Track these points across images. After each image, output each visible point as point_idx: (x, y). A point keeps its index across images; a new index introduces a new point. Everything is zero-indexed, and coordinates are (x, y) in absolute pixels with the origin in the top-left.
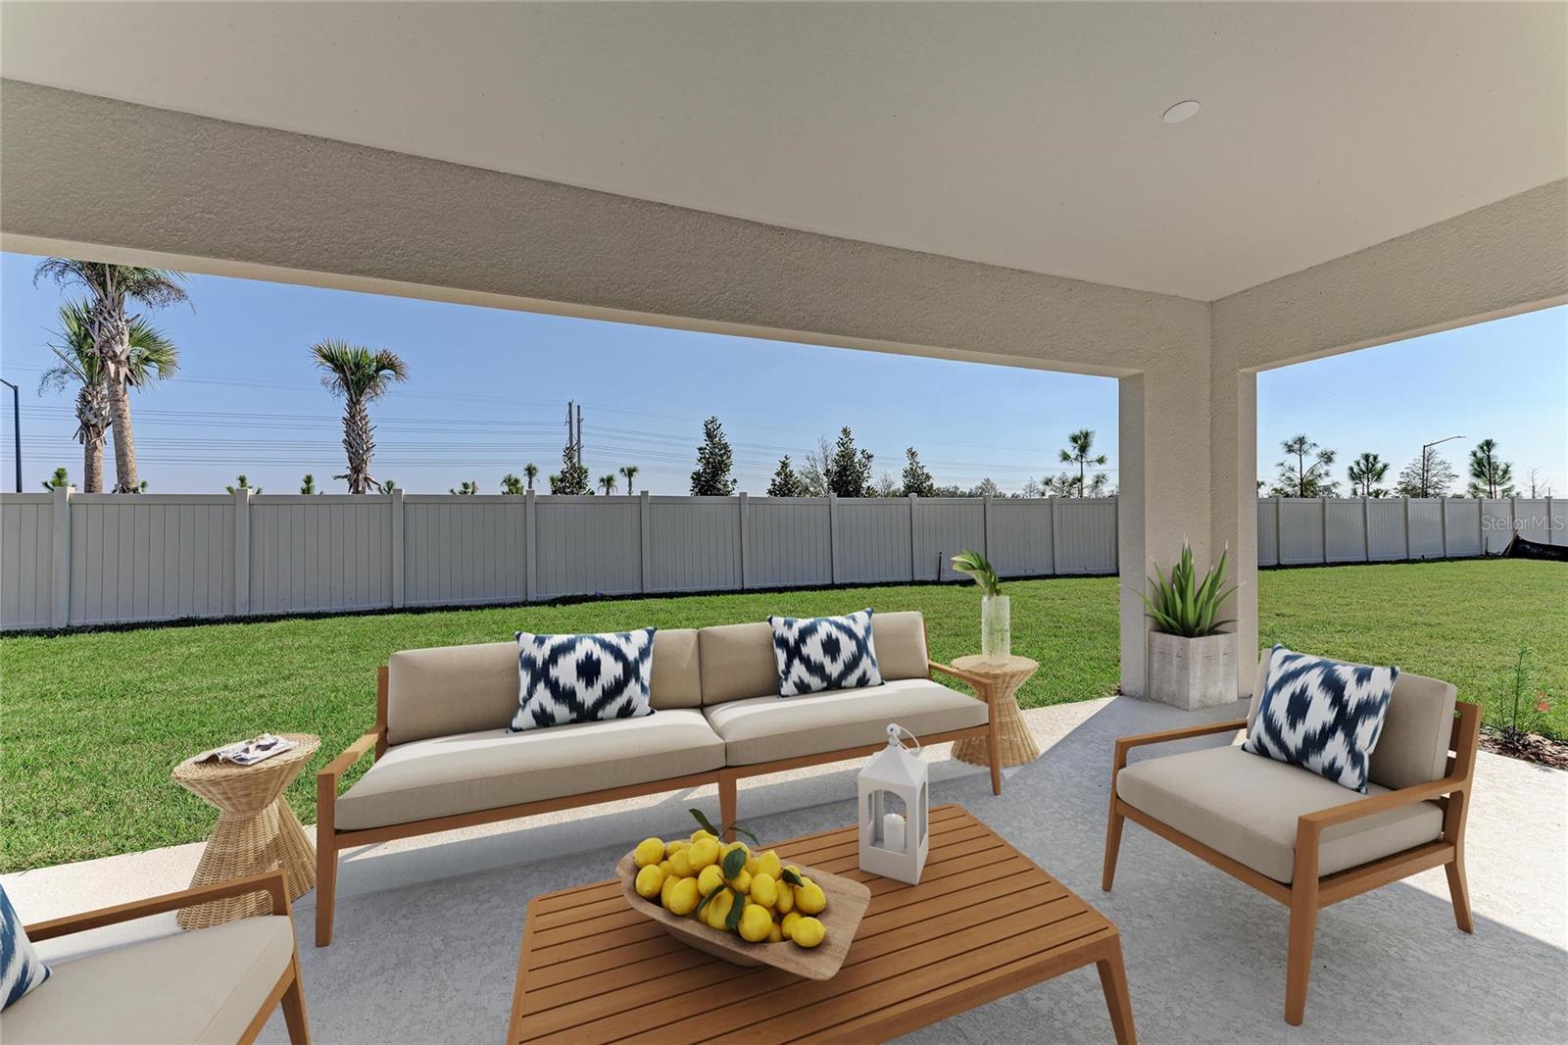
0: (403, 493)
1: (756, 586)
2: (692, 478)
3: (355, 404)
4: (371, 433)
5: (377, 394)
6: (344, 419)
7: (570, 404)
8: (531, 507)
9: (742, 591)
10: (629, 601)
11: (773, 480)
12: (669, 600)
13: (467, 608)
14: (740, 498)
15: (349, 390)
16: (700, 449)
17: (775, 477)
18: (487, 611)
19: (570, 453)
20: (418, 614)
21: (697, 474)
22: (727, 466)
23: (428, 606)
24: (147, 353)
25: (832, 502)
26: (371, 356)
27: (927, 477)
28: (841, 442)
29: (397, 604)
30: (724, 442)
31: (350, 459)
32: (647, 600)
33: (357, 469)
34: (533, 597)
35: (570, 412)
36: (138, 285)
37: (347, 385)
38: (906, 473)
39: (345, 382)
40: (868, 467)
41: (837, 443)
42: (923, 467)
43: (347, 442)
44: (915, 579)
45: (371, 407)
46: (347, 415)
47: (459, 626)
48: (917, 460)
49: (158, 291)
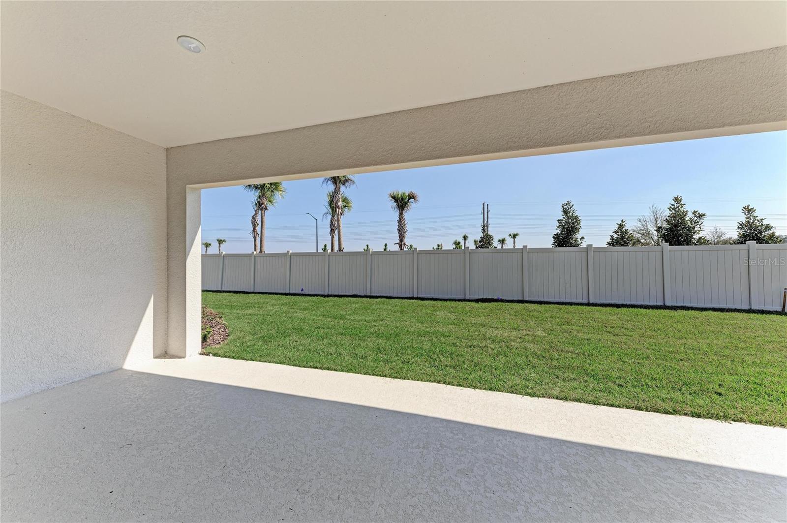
0: (418, 249)
1: (599, 302)
2: (553, 237)
3: (401, 214)
4: (406, 226)
5: (409, 209)
7: (484, 204)
8: (467, 255)
9: (589, 305)
10: (516, 304)
11: (612, 236)
14: (587, 248)
15: (399, 209)
16: (559, 221)
17: (613, 234)
18: (448, 302)
19: (485, 228)
20: (423, 300)
21: (556, 235)
22: (578, 230)
24: (345, 204)
25: (663, 249)
26: (407, 194)
27: (768, 227)
28: (673, 207)
29: (415, 296)
30: (575, 215)
31: (399, 236)
32: (526, 304)
33: (401, 240)
34: (468, 297)
35: (484, 208)
36: (344, 181)
37: (399, 207)
38: (741, 225)
39: (398, 206)
40: (700, 223)
41: (668, 208)
42: (762, 220)
43: (399, 230)
44: (753, 308)
45: (407, 215)
46: (398, 219)
47: (438, 307)
48: (755, 215)
49: (348, 182)
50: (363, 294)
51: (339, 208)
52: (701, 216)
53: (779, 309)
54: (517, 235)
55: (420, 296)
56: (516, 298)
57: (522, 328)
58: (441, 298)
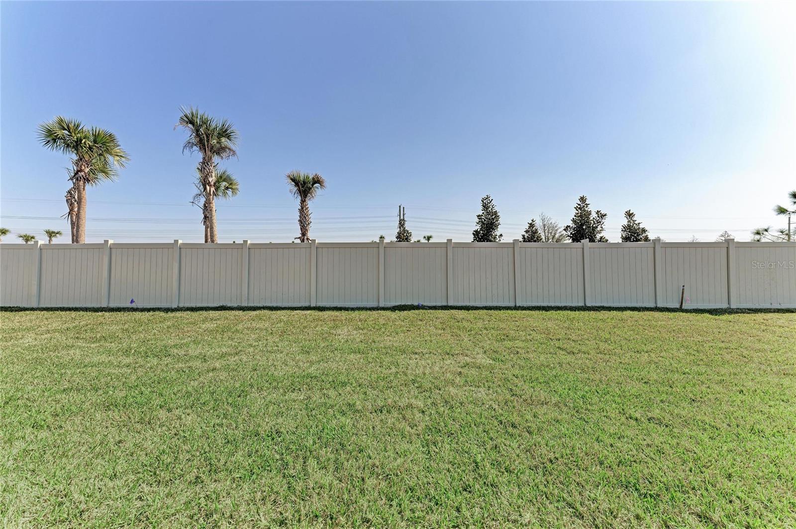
0: (317, 242)
1: (525, 304)
2: (473, 234)
3: (303, 202)
4: (310, 216)
5: (313, 197)
6: (299, 209)
7: (400, 207)
8: (382, 250)
9: (516, 308)
10: (440, 311)
11: (524, 236)
12: (467, 312)
13: (346, 309)
14: (514, 243)
15: (301, 195)
16: (478, 216)
17: (524, 233)
18: (357, 312)
19: (402, 223)
20: (321, 311)
21: (476, 231)
22: (497, 226)
23: (327, 306)
24: (227, 185)
25: (583, 246)
26: (311, 177)
27: (644, 231)
28: (579, 206)
29: (313, 305)
30: (495, 210)
31: (301, 228)
32: (452, 311)
33: (304, 234)
34: (382, 305)
35: (400, 210)
36: (219, 149)
37: (300, 192)
38: (624, 228)
39: (299, 190)
40: (602, 223)
41: (575, 208)
42: (639, 223)
43: (300, 221)
44: (658, 306)
45: (310, 203)
46: (300, 208)
47: (341, 321)
48: (634, 219)
49: (225, 151)
51: (210, 186)
52: (603, 216)
53: (678, 306)
54: (431, 237)
55: (321, 304)
56: (439, 304)
57: (457, 352)
58: (347, 306)
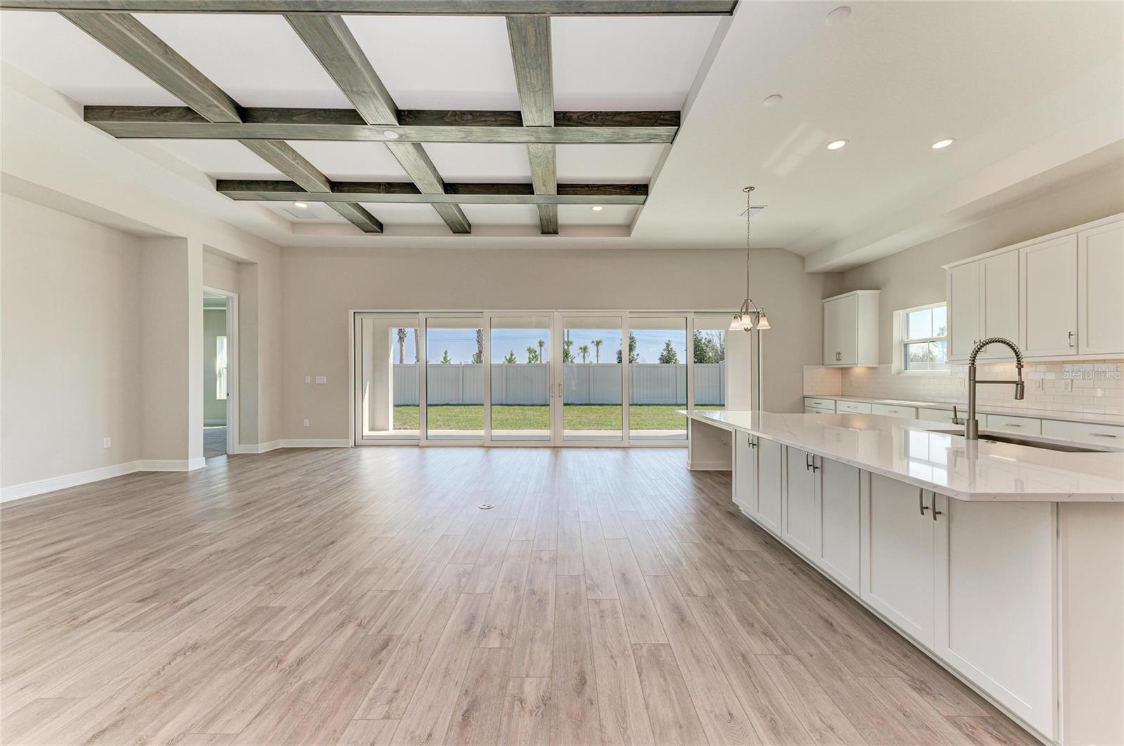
50: (455, 403)
54: (600, 342)
56: (584, 403)
